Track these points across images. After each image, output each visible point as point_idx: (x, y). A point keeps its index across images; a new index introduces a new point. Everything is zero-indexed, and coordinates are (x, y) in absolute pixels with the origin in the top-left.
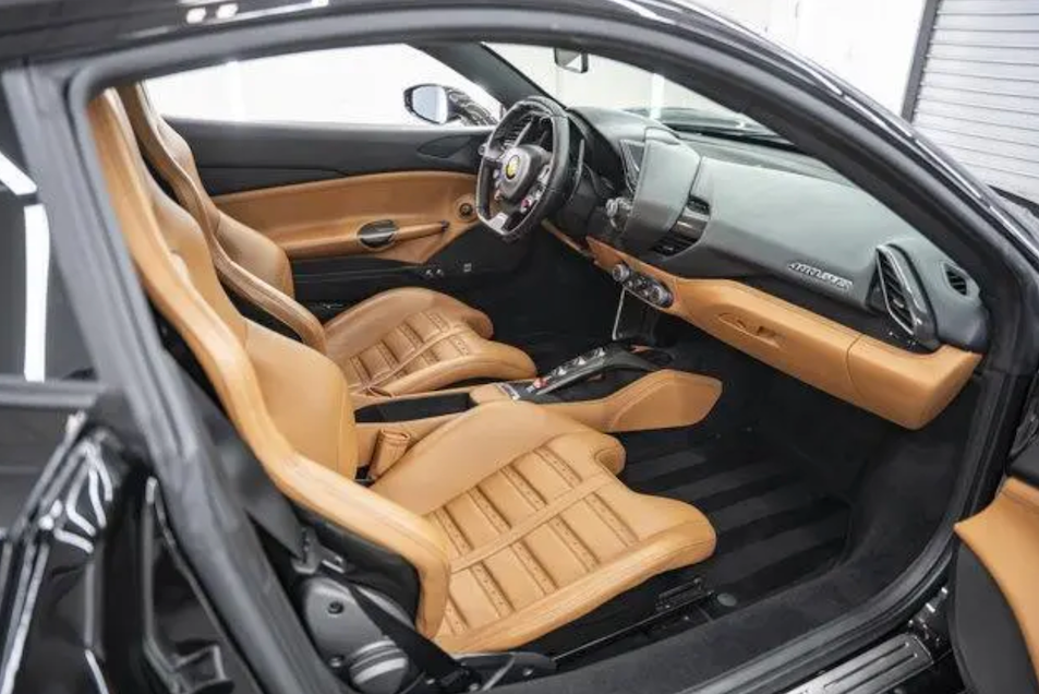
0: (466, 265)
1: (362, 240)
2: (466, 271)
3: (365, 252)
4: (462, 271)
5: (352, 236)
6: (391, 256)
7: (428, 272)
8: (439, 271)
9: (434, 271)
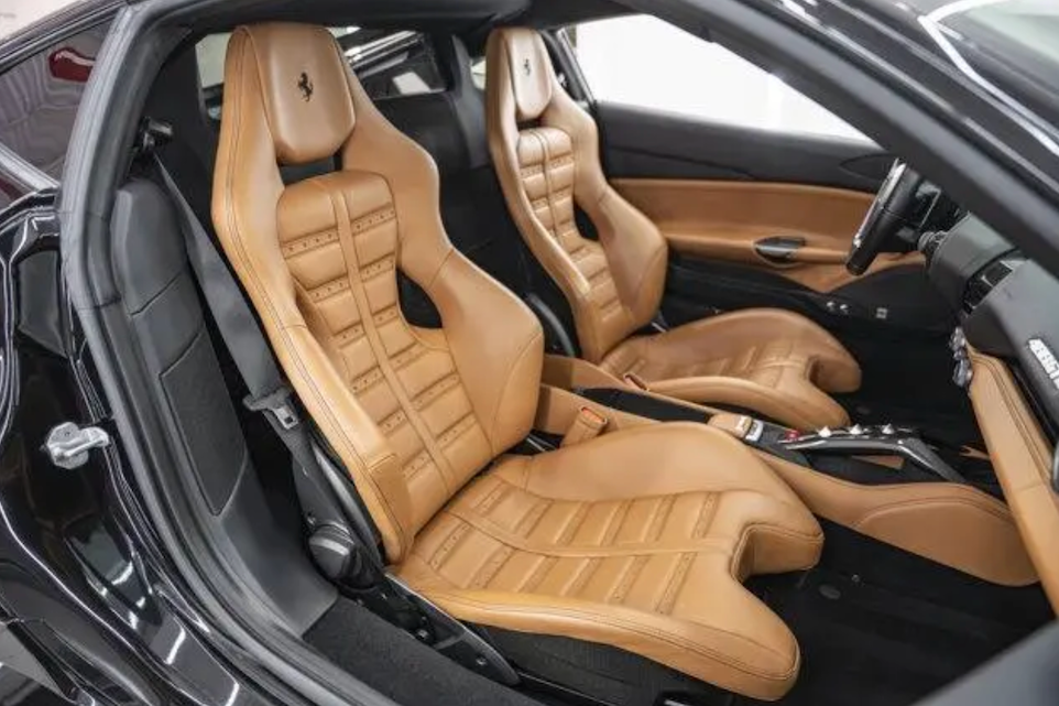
0: (880, 310)
1: (758, 251)
2: (879, 316)
3: (758, 264)
4: (873, 316)
5: (749, 243)
6: (795, 277)
7: (830, 304)
8: (843, 307)
9: (837, 306)
